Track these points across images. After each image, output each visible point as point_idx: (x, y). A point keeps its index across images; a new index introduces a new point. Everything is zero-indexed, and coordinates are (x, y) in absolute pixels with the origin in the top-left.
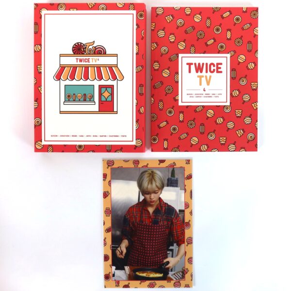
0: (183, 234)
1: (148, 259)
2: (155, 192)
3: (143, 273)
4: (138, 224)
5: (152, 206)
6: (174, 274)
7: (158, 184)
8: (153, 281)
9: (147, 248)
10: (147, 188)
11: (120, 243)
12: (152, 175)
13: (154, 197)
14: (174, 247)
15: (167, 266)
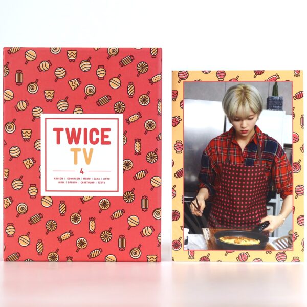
0: (291, 180)
1: (238, 217)
2: (249, 118)
3: (230, 239)
4: (223, 165)
5: (243, 138)
6: (277, 241)
7: (253, 106)
8: (245, 252)
9: (237, 201)
10: (237, 111)
11: (197, 194)
12: (244, 93)
13: (247, 125)
14: (277, 200)
15: (266, 229)
